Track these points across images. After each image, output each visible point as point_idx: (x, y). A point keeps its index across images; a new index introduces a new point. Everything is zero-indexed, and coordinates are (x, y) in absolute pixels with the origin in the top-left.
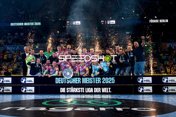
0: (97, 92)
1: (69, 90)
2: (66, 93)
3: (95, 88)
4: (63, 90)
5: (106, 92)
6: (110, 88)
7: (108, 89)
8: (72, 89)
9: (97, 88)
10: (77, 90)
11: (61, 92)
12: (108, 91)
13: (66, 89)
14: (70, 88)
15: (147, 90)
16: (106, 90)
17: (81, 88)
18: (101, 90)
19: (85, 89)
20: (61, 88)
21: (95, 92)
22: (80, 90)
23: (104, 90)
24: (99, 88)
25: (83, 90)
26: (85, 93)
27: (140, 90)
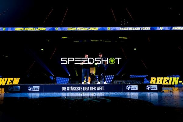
0: (93, 90)
1: (69, 88)
2: (66, 91)
3: (91, 87)
4: (64, 89)
6: (103, 87)
7: (102, 88)
8: (72, 87)
9: (93, 87)
10: (76, 89)
11: (62, 90)
12: (102, 89)
13: (66, 88)
14: (70, 87)
15: (133, 88)
16: (100, 88)
17: (80, 87)
18: (96, 89)
20: (62, 87)
21: (91, 90)
22: (79, 88)
23: (99, 88)
25: (81, 88)
26: (83, 91)
27: (128, 88)
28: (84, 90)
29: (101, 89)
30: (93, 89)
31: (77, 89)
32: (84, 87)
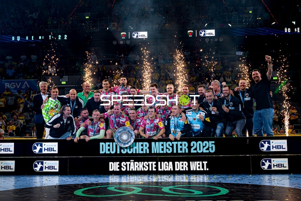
0: (181, 169)
1: (126, 166)
2: (120, 173)
3: (176, 163)
4: (114, 166)
5: (198, 169)
6: (205, 163)
7: (203, 164)
8: (132, 163)
9: (181, 163)
10: (141, 166)
11: (110, 170)
12: (203, 167)
13: (120, 165)
14: (128, 163)
15: (278, 165)
16: (198, 166)
17: (150, 163)
18: (189, 166)
19: (157, 164)
20: (110, 163)
21: (176, 169)
22: (148, 166)
23: (195, 165)
24: (184, 163)
25: (154, 166)
26: (157, 173)
28: (159, 169)
29: (199, 168)
30: (183, 168)
31: (144, 167)
32: (159, 163)
